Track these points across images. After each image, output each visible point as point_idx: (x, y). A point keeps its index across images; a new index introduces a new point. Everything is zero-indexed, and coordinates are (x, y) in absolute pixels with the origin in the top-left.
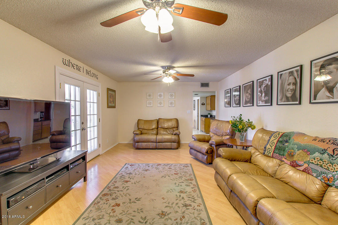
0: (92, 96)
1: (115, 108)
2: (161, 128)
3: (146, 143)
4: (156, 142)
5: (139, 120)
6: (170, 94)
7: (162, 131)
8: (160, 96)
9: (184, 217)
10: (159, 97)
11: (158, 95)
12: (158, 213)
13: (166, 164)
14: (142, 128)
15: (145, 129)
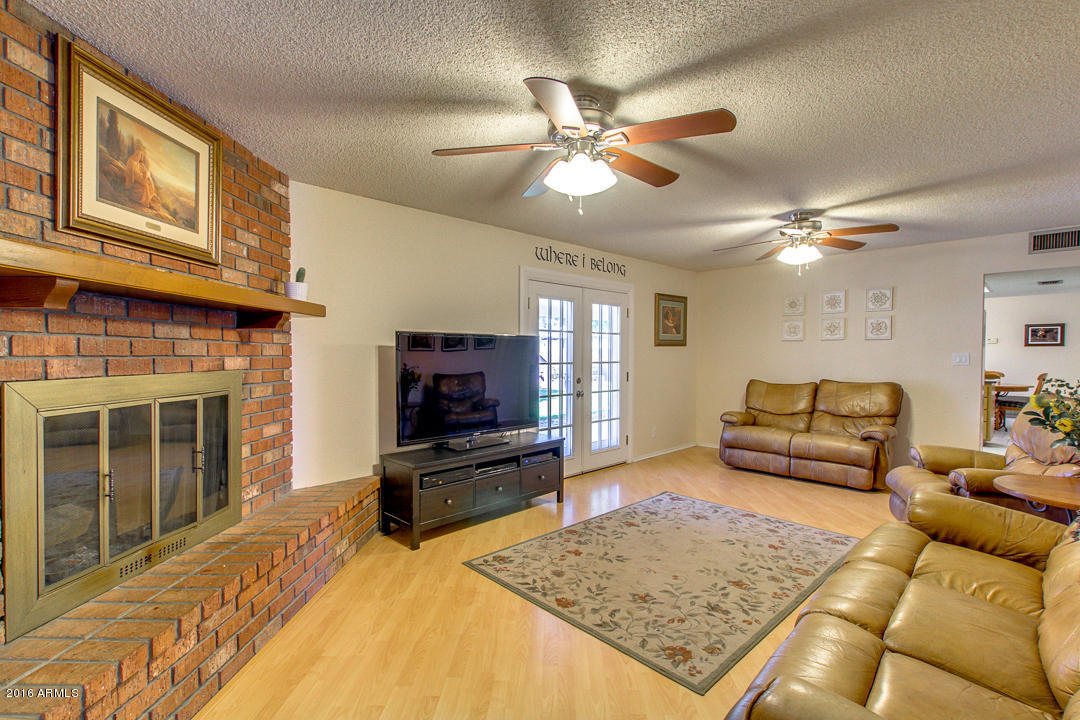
0: (606, 317)
1: (685, 345)
2: (825, 412)
3: (754, 454)
4: (789, 456)
5: (752, 382)
6: (871, 294)
7: (826, 423)
8: (833, 302)
9: (683, 621)
10: (826, 309)
11: (826, 299)
12: (635, 592)
13: (772, 520)
14: (758, 407)
15: (768, 410)
